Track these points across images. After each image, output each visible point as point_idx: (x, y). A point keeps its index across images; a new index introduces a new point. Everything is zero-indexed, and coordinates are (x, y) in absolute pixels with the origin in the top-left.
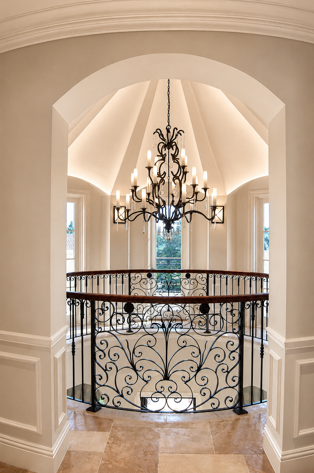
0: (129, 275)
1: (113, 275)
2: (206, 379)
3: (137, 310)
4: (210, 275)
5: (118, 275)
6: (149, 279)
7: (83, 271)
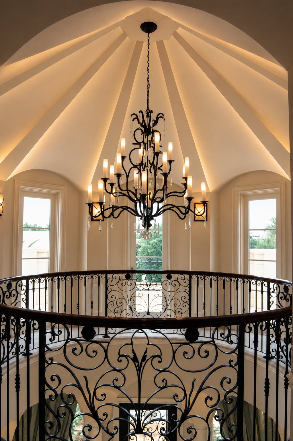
0: (106, 277)
1: (88, 276)
2: (193, 431)
3: (115, 313)
4: (193, 276)
5: (94, 276)
6: (128, 280)
7: (59, 272)
